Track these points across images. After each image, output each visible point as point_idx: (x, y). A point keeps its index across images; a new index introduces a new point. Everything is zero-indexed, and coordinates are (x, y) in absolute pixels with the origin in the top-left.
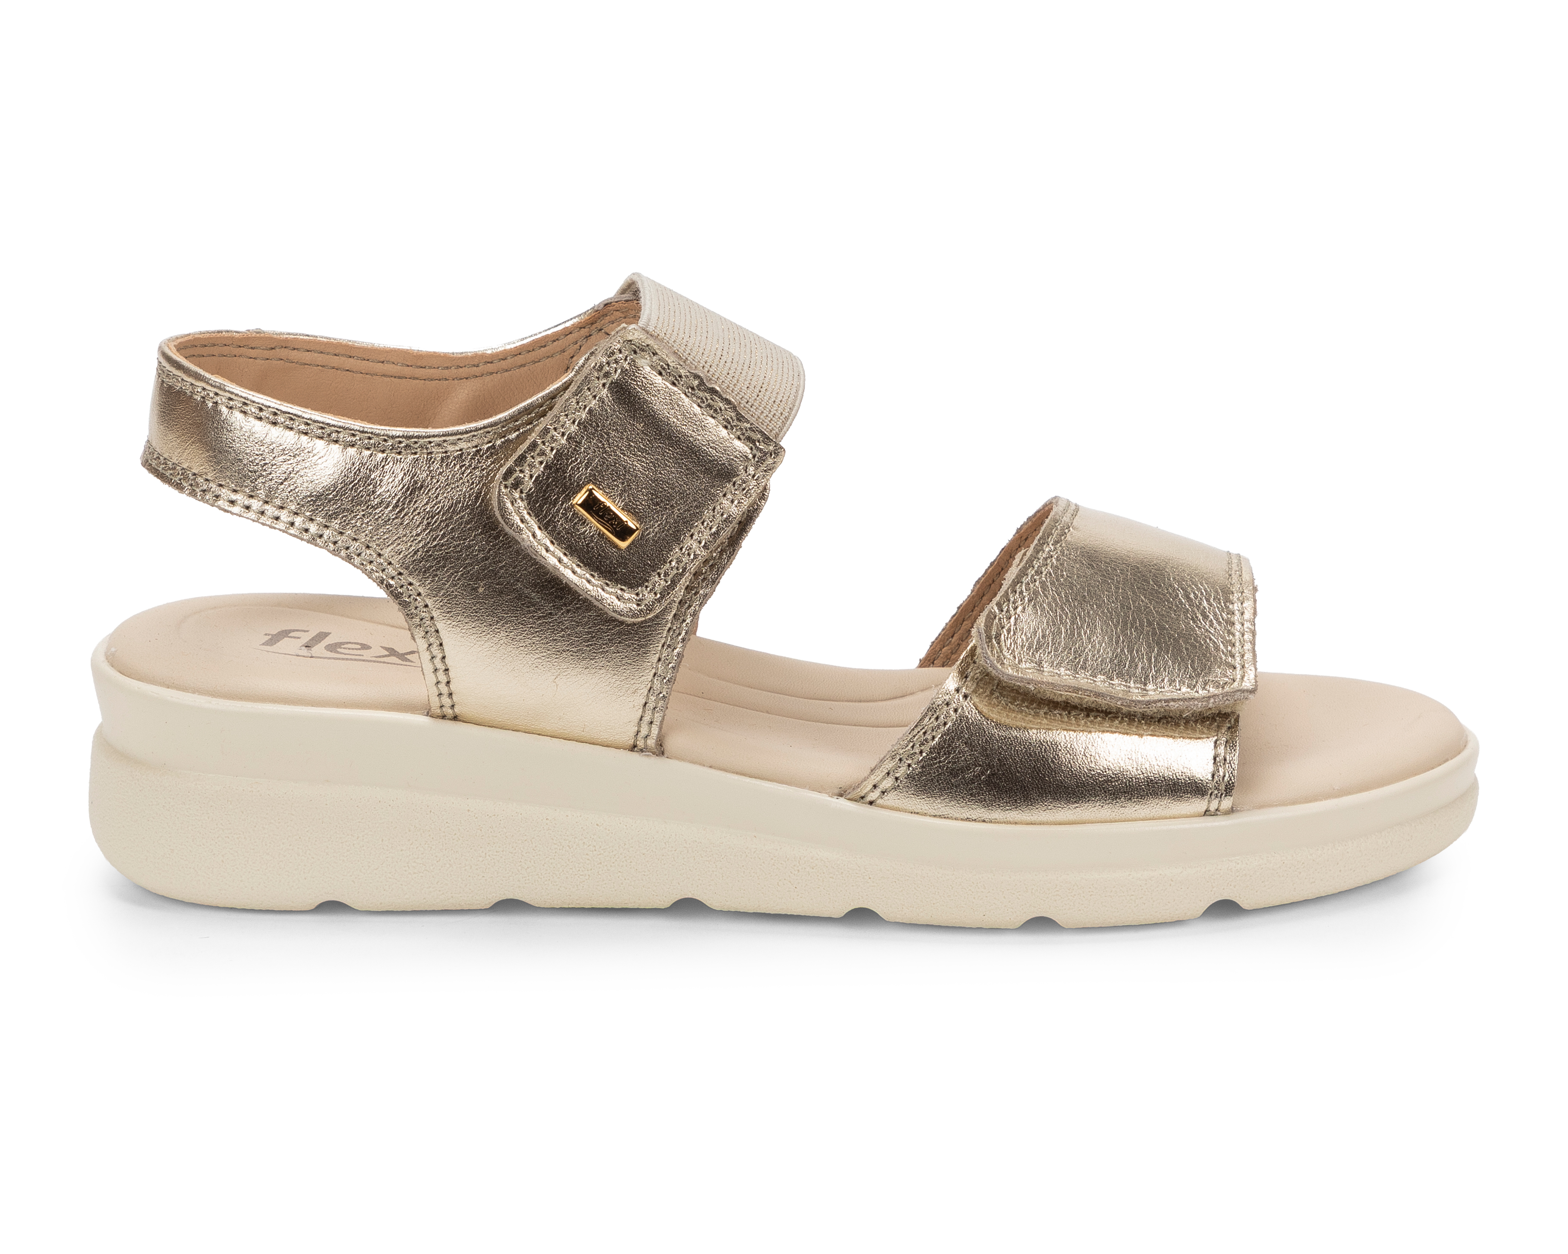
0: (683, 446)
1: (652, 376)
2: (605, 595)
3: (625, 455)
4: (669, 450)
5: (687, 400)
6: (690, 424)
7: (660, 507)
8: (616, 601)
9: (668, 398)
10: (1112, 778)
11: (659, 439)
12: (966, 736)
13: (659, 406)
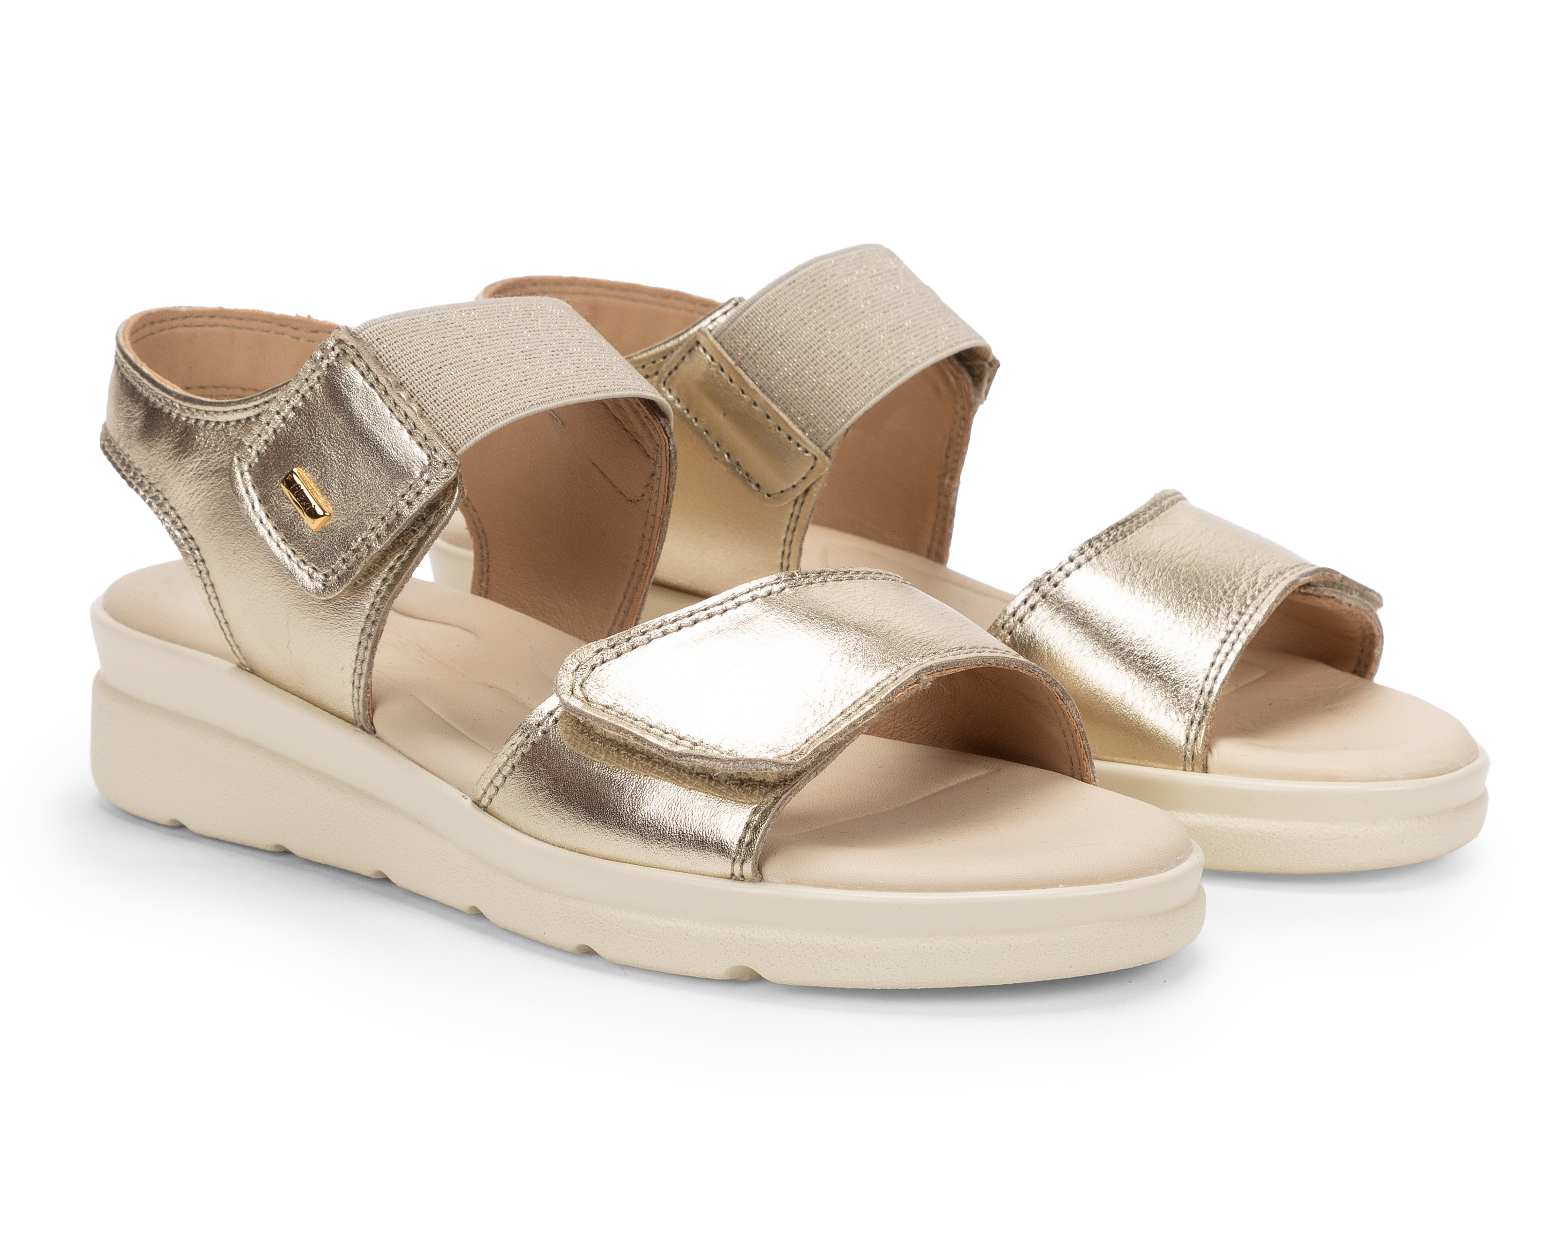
0: (371, 444)
1: (355, 375)
2: (298, 571)
3: (326, 444)
4: (360, 446)
5: (380, 401)
6: (379, 424)
7: (348, 497)
8: (307, 578)
9: (364, 397)
10: (650, 823)
11: (353, 434)
12: (545, 758)
13: (358, 405)
